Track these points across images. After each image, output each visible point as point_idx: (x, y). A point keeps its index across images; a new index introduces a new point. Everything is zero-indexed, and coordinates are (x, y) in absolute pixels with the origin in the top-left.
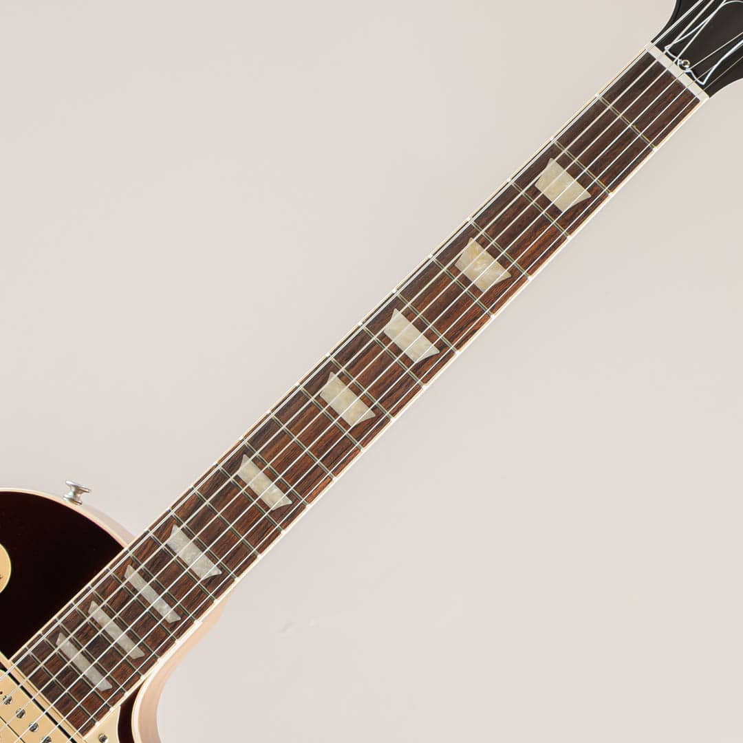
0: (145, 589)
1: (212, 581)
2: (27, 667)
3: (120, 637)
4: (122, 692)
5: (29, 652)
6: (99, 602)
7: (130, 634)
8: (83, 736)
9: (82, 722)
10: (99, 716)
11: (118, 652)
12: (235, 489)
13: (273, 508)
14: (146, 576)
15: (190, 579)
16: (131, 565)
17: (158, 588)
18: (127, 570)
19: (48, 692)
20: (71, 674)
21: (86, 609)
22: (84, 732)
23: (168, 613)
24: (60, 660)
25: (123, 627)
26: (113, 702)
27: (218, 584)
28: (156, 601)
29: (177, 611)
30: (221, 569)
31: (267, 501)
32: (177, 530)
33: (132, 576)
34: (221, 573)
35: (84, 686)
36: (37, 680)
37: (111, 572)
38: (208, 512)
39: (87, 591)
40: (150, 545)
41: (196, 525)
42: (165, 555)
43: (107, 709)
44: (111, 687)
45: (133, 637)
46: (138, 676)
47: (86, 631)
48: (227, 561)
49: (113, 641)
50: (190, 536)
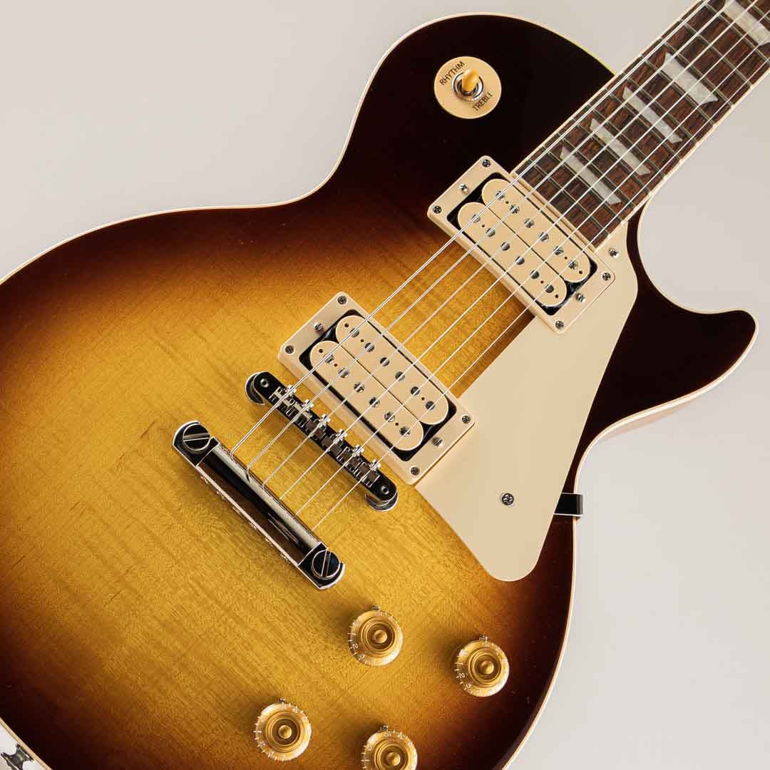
0: (644, 110)
1: (709, 107)
2: (531, 179)
3: (625, 154)
4: (631, 207)
5: (534, 164)
6: (600, 120)
7: (634, 151)
8: (596, 247)
9: (594, 233)
10: (611, 228)
11: (623, 168)
13: (761, 44)
14: (645, 99)
16: (628, 87)
17: (657, 110)
18: (625, 92)
19: (557, 203)
20: (580, 186)
21: (587, 125)
22: (596, 244)
23: (670, 135)
24: (567, 172)
25: (627, 145)
26: (624, 215)
27: (715, 109)
28: (657, 123)
29: (679, 133)
30: (717, 96)
31: (754, 37)
32: (669, 59)
33: (630, 98)
34: (716, 100)
35: (594, 199)
36: (545, 191)
37: (609, 93)
38: (698, 44)
39: (586, 109)
40: (645, 71)
42: (662, 80)
43: (618, 222)
44: (620, 201)
45: (638, 154)
46: (646, 192)
47: (590, 146)
48: (722, 89)
49: (619, 157)
50: (684, 64)
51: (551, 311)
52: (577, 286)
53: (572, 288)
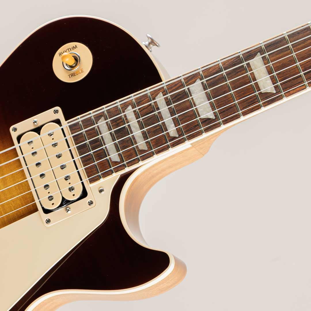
0: (164, 109)
1: (207, 121)
2: (75, 130)
3: (137, 133)
4: (124, 166)
5: (80, 120)
6: (134, 107)
7: (143, 133)
8: (91, 183)
9: (93, 174)
10: (105, 175)
11: (132, 141)
12: (244, 71)
13: (262, 91)
14: (168, 102)
15: (194, 114)
16: (162, 93)
17: (172, 112)
18: (159, 94)
19: (80, 149)
20: (99, 143)
21: (124, 108)
22: (92, 181)
23: (172, 130)
24: (95, 132)
25: (141, 127)
26: (117, 170)
27: (210, 124)
28: (168, 120)
29: (178, 130)
30: (215, 116)
31: (260, 85)
32: (199, 82)
33: (160, 99)
34: (214, 118)
35: (103, 153)
36: (77, 139)
37: (148, 92)
38: (221, 79)
39: (129, 98)
41: (211, 84)
42: (185, 94)
43: (111, 173)
44: (119, 160)
45: (145, 135)
47: (118, 121)
48: (220, 112)
49: (132, 133)
50: (205, 88)
51: (46, 211)
52: (68, 202)
53: (65, 202)
